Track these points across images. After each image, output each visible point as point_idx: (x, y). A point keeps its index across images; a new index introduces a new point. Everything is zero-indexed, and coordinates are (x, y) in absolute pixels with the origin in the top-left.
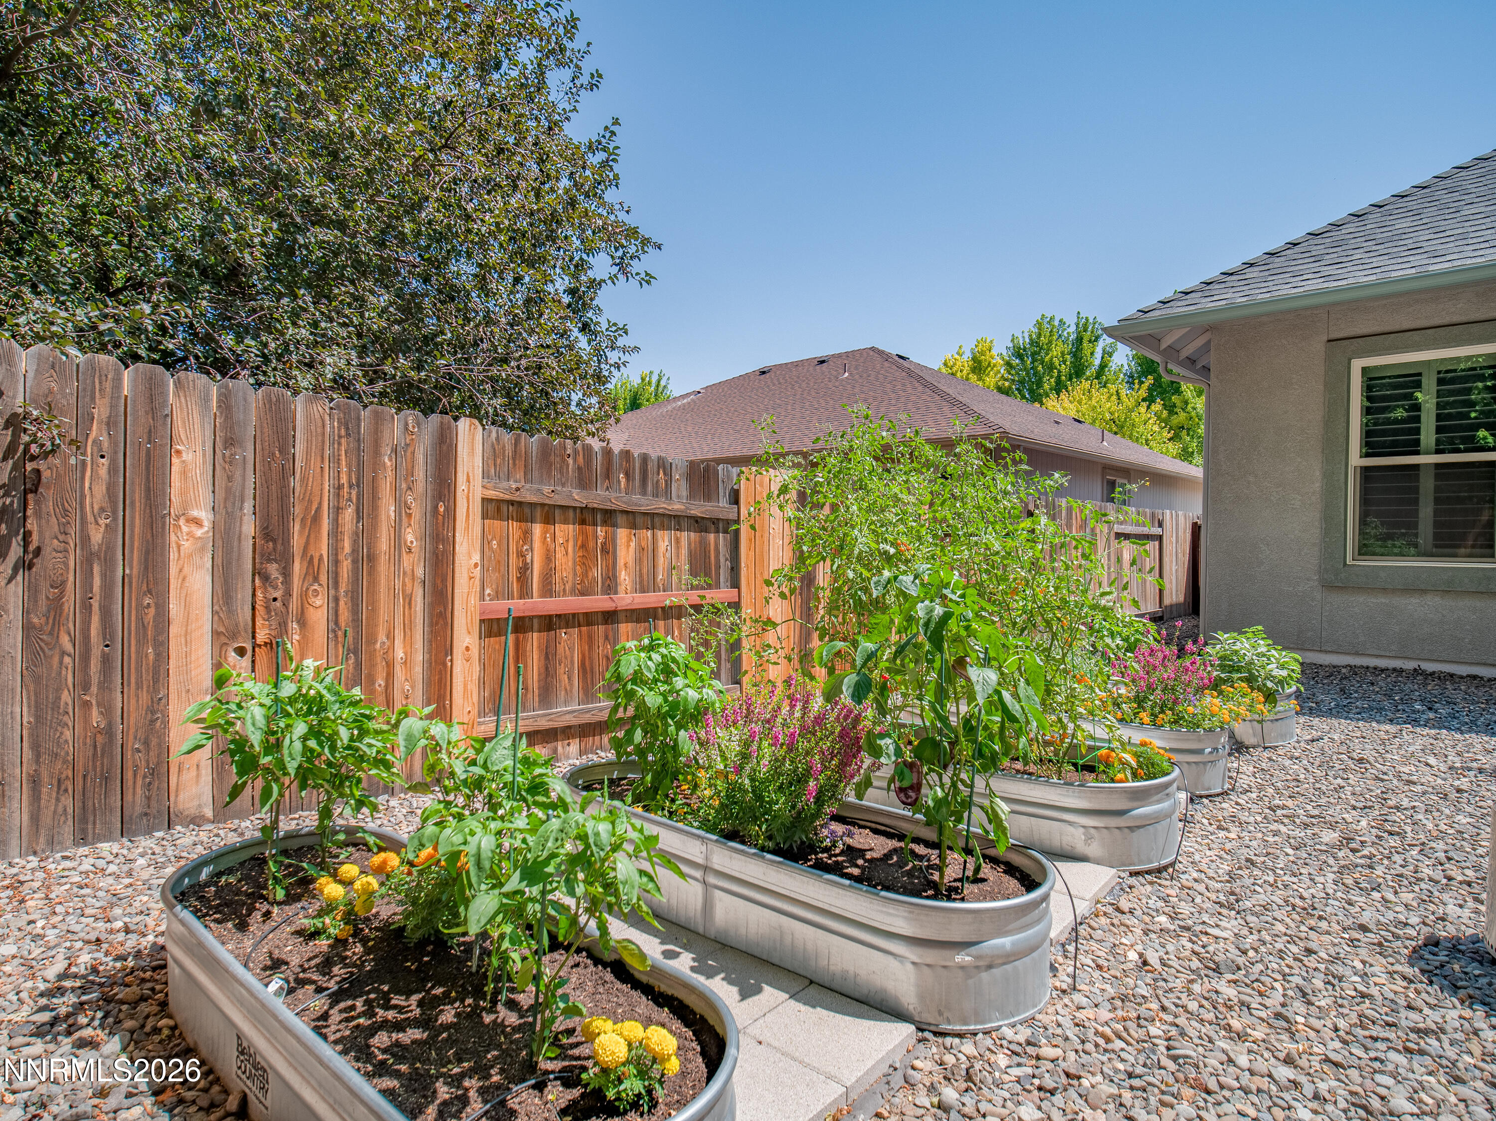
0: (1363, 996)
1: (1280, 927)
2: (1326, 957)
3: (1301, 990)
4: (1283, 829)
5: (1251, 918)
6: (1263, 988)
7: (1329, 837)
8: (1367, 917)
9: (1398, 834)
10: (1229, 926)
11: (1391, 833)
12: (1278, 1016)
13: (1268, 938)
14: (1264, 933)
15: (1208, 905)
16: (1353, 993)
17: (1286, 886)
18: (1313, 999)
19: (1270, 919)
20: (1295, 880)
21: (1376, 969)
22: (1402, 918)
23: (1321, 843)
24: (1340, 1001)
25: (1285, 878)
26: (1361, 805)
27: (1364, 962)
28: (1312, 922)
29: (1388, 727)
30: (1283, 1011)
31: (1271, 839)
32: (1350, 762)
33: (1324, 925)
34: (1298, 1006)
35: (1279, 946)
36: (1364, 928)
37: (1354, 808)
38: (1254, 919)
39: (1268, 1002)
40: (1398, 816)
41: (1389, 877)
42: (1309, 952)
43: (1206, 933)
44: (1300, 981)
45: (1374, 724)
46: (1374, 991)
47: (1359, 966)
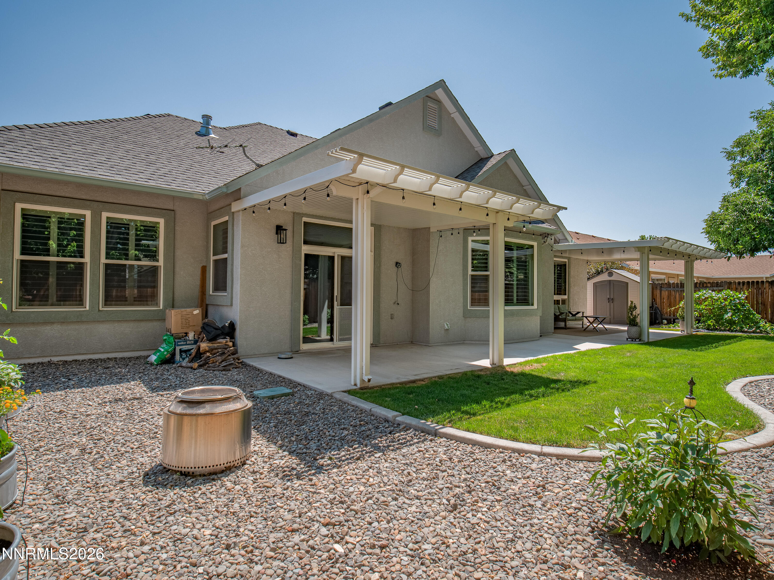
0: (143, 505)
1: (92, 499)
2: (119, 500)
3: (124, 517)
4: (50, 457)
5: (77, 502)
6: (110, 526)
7: (75, 451)
8: (119, 477)
9: (101, 439)
10: (70, 510)
11: (98, 440)
12: (125, 531)
13: (92, 506)
14: (88, 505)
15: (52, 508)
16: (140, 507)
17: (76, 481)
18: (130, 517)
19: (85, 498)
20: (77, 476)
21: (139, 494)
22: (130, 471)
23: (73, 456)
24: (138, 512)
25: (73, 478)
26: (77, 432)
27: (133, 494)
28: (101, 490)
29: (59, 393)
30: (125, 528)
31: (49, 464)
32: (56, 414)
33: (106, 488)
34: (128, 523)
35: (99, 506)
36: (122, 482)
37: (75, 435)
38: (79, 501)
39: (117, 529)
40: (96, 432)
41: (112, 458)
42: (112, 501)
43: (65, 519)
44: (120, 514)
45: (52, 393)
46: (145, 502)
47: (132, 496)
